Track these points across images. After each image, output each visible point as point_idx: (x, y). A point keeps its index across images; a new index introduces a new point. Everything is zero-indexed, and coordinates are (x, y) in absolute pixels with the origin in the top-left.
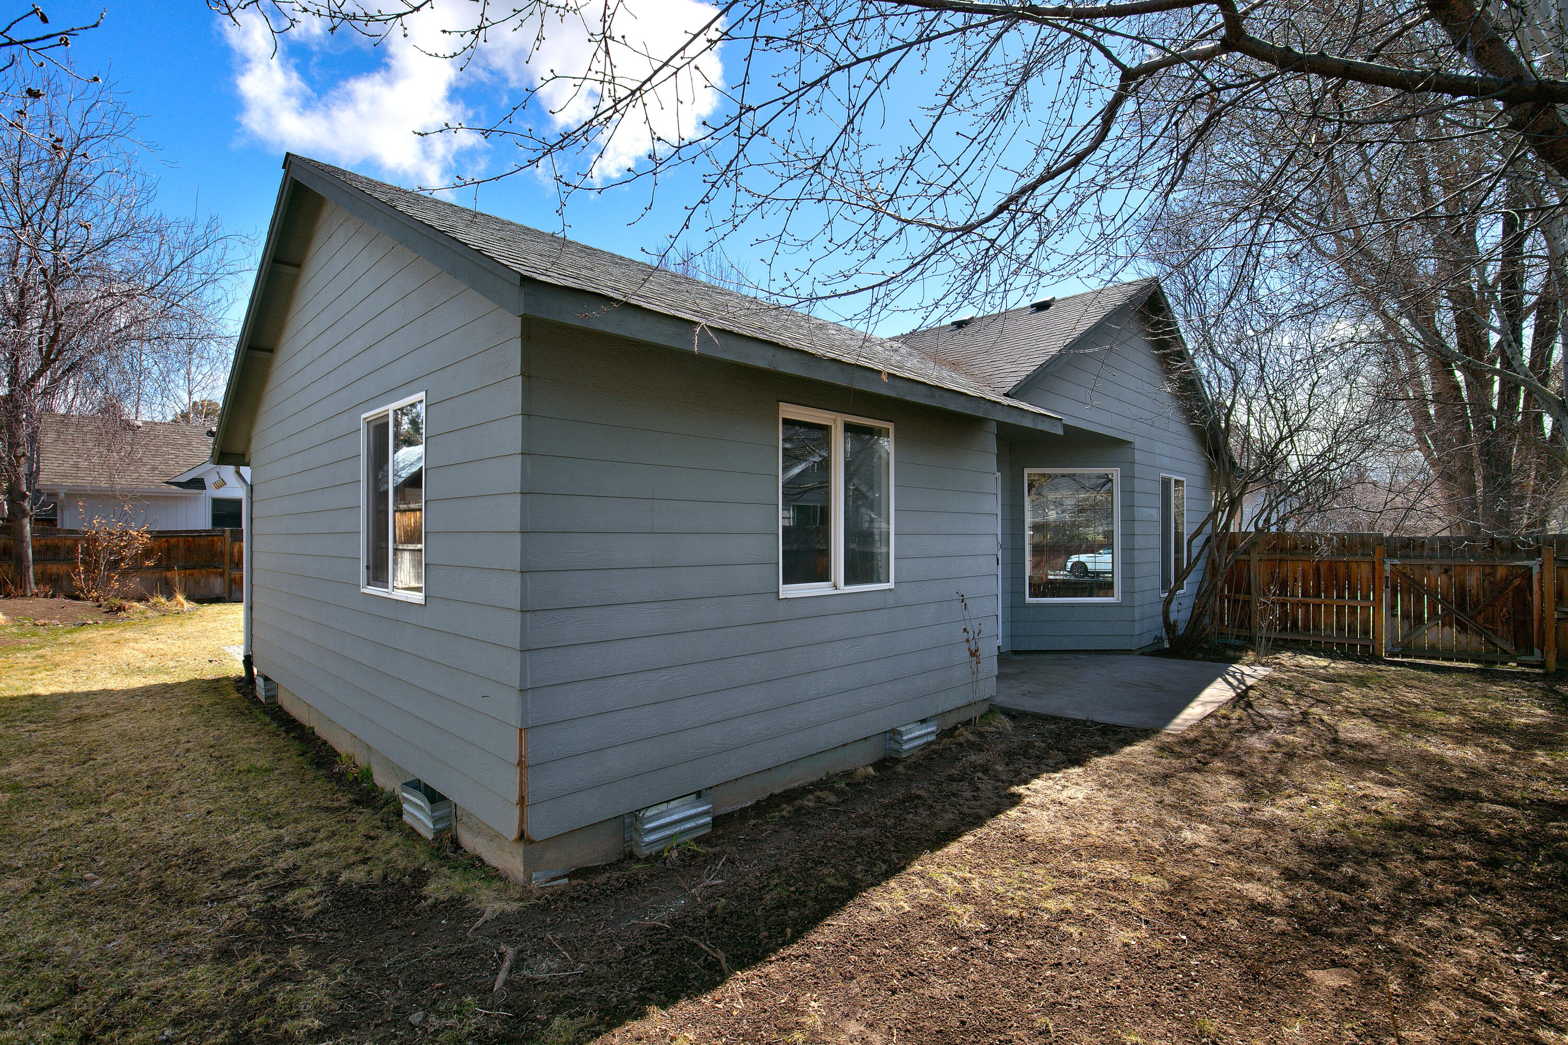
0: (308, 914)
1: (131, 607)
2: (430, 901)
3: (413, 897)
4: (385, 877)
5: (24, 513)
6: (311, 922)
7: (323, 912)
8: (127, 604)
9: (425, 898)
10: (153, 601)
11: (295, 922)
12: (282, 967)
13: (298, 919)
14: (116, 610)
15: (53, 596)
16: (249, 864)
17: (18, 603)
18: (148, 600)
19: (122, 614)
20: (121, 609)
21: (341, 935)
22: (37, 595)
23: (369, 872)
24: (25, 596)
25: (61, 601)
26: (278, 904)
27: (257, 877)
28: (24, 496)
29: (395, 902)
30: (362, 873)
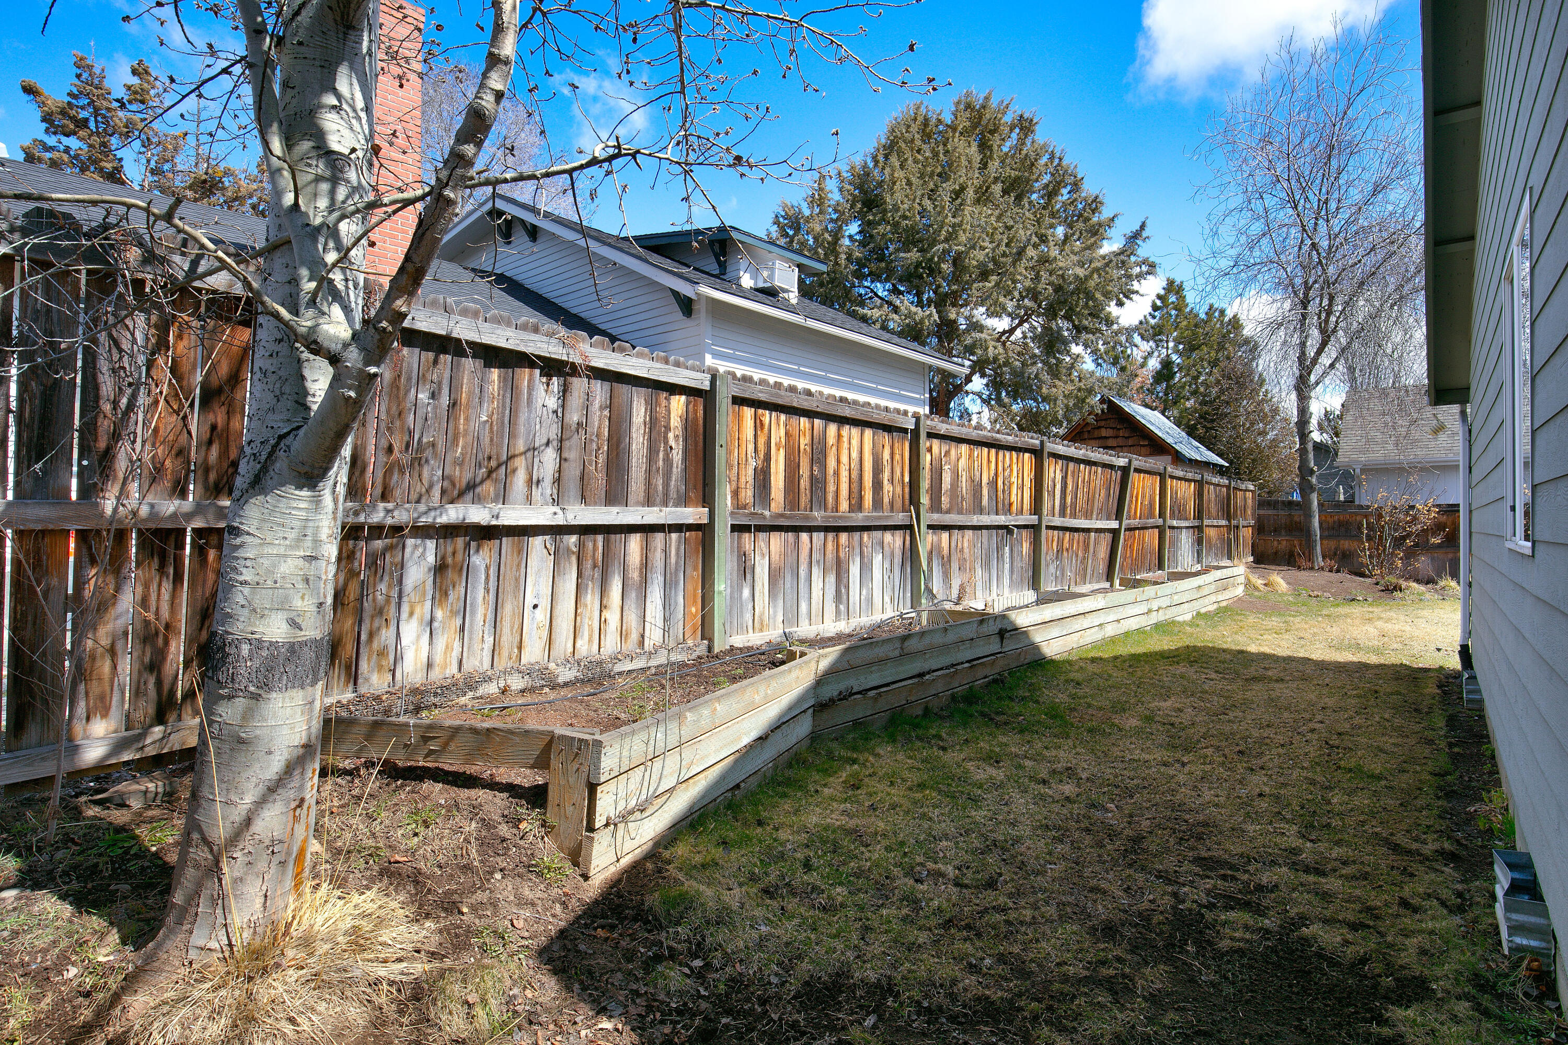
0: (1225, 944)
1: (1408, 588)
2: (1386, 1031)
3: (1370, 1010)
4: (1364, 960)
5: (1312, 488)
6: (1219, 955)
7: (1241, 952)
8: (1404, 584)
9: (1382, 1021)
10: (1442, 583)
11: (1203, 945)
12: (1124, 976)
13: (1210, 943)
14: (1391, 590)
15: (1338, 571)
16: (1235, 860)
17: (1303, 575)
18: (1436, 583)
19: (1397, 594)
20: (1397, 588)
21: (1229, 990)
22: (1322, 569)
23: (1346, 943)
24: (1312, 568)
25: (1344, 576)
26: (1209, 916)
27: (1224, 877)
28: (1312, 472)
29: (1340, 1000)
30: (1339, 939)
